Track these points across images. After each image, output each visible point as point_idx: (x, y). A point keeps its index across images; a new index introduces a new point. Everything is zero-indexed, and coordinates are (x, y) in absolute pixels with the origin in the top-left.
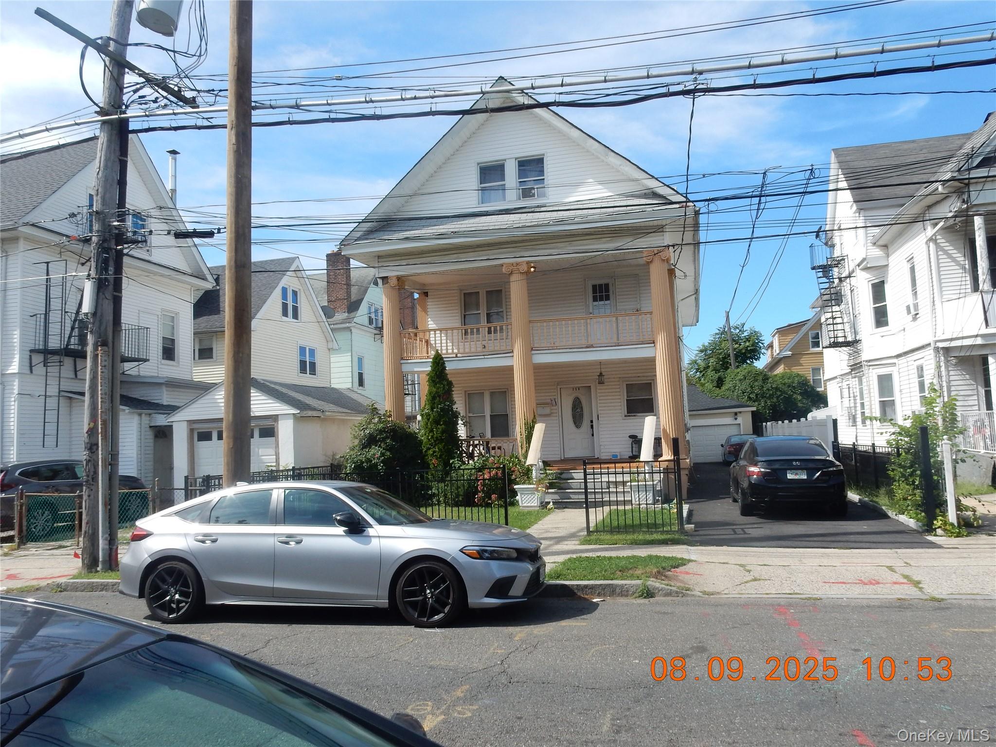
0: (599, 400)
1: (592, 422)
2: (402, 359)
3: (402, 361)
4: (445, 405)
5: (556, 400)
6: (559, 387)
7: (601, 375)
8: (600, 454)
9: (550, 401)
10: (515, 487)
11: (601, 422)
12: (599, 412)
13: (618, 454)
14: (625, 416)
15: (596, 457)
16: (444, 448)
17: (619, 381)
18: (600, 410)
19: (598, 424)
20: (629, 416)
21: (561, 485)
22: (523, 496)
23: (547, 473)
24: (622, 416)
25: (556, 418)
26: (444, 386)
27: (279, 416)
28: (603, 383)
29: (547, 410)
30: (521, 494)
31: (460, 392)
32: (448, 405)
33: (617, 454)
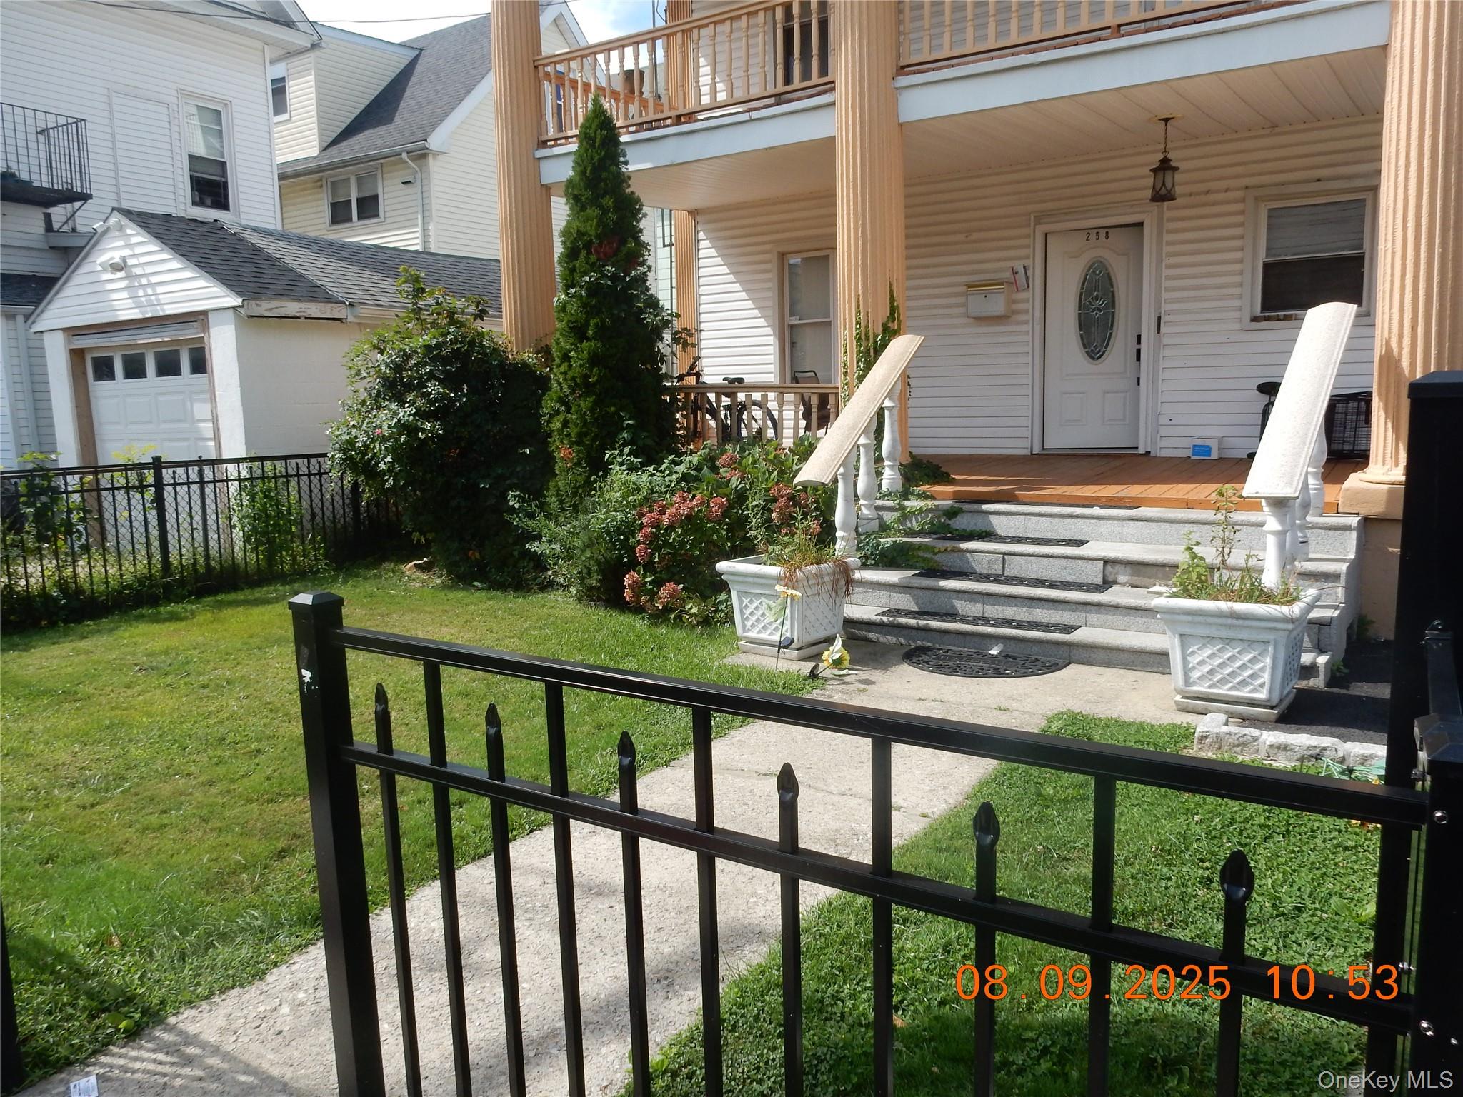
0: (1169, 267)
1: (1139, 338)
2: (544, 144)
3: (541, 153)
4: (604, 275)
5: (1030, 273)
6: (1040, 229)
7: (1165, 166)
8: (1154, 442)
9: (1008, 275)
10: (722, 566)
11: (1166, 341)
12: (1165, 307)
13: (1214, 445)
14: (1255, 319)
15: (1141, 451)
16: (592, 410)
17: (1243, 200)
18: (1168, 301)
19: (1158, 345)
20: (1267, 319)
21: (937, 558)
22: (746, 601)
23: (902, 508)
24: (1240, 320)
25: (1024, 328)
26: (605, 211)
27: (210, 315)
28: (1171, 198)
29: (997, 305)
30: (740, 593)
31: (767, 256)
32: (614, 277)
33: (1207, 442)
